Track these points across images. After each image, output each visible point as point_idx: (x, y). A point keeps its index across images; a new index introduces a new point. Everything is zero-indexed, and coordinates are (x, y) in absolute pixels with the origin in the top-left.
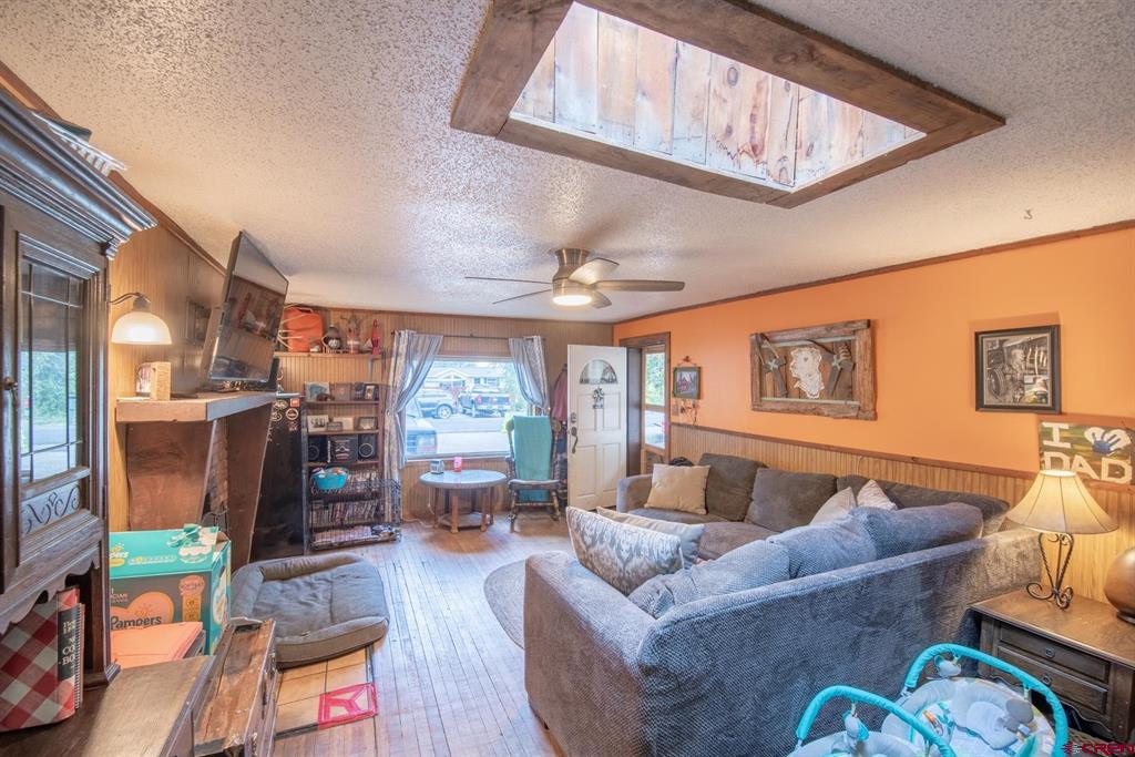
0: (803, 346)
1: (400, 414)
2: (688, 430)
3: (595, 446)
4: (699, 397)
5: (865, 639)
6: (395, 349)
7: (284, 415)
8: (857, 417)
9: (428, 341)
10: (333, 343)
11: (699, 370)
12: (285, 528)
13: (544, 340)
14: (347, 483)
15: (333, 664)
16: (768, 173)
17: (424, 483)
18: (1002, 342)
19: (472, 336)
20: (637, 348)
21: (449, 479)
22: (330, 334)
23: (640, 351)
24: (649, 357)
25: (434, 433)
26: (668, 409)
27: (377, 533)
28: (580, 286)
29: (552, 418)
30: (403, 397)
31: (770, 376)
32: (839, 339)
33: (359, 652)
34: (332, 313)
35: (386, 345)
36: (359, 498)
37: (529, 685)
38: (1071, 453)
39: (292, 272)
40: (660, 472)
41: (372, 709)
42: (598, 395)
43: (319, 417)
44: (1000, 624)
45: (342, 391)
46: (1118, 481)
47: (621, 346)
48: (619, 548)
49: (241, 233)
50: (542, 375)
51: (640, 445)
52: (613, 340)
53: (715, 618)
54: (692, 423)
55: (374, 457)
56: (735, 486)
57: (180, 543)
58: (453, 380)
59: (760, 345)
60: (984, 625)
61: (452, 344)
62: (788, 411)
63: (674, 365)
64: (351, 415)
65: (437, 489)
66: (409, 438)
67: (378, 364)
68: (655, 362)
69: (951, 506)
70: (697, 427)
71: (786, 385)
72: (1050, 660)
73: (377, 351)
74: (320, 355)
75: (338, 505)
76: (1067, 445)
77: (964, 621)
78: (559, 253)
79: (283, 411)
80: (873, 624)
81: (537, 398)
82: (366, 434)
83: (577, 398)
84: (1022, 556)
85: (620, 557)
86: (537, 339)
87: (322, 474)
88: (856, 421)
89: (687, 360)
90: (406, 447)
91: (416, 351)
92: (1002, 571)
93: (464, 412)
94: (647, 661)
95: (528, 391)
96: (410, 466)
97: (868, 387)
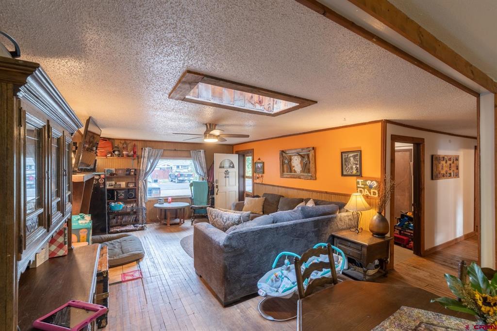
0: (295, 155)
1: (145, 181)
2: (259, 185)
3: (226, 192)
4: (263, 173)
5: (295, 241)
6: (143, 155)
7: (98, 181)
8: (311, 179)
9: (157, 152)
10: (117, 153)
11: (263, 163)
12: (99, 225)
13: (205, 151)
14: (123, 208)
15: (124, 266)
16: (265, 108)
17: (156, 207)
18: (348, 155)
19: (175, 150)
20: (242, 155)
21: (166, 205)
22: (115, 149)
23: (244, 156)
24: (247, 158)
25: (159, 189)
26: (253, 178)
27: (136, 227)
28: (214, 136)
29: (208, 182)
30: (146, 174)
31: (286, 166)
32: (305, 153)
33: (134, 263)
34: (116, 141)
35: (139, 153)
36: (128, 214)
37: (195, 266)
38: (364, 188)
39: (104, 127)
40: (247, 200)
41: (141, 276)
42: (227, 172)
43: (111, 182)
44: (339, 238)
45: (120, 172)
46: (375, 196)
47: (236, 154)
48: (223, 219)
49: (90, 117)
50: (204, 165)
51: (244, 192)
52: (233, 151)
53: (246, 233)
54: (261, 183)
55: (135, 197)
56: (273, 204)
57: (78, 219)
58: (166, 166)
59: (282, 154)
60: (335, 239)
61: (166, 153)
62: (291, 178)
63: (255, 161)
64: (124, 181)
65: (161, 210)
66: (149, 191)
67: (136, 161)
68: (249, 159)
69: (331, 205)
70: (263, 184)
71: (291, 169)
72: (349, 246)
73: (136, 156)
74: (111, 157)
75: (119, 217)
76: (363, 186)
77: (329, 238)
78: (206, 124)
79: (98, 180)
80: (297, 237)
81: (202, 174)
82: (130, 189)
83: (218, 174)
84: (350, 219)
85: (223, 221)
86: (202, 151)
87: (113, 204)
88: (310, 181)
89: (259, 159)
90: (148, 194)
91: (152, 156)
92: (343, 224)
93: (172, 181)
94: (225, 243)
95: (198, 171)
96: (150, 201)
97: (314, 169)
